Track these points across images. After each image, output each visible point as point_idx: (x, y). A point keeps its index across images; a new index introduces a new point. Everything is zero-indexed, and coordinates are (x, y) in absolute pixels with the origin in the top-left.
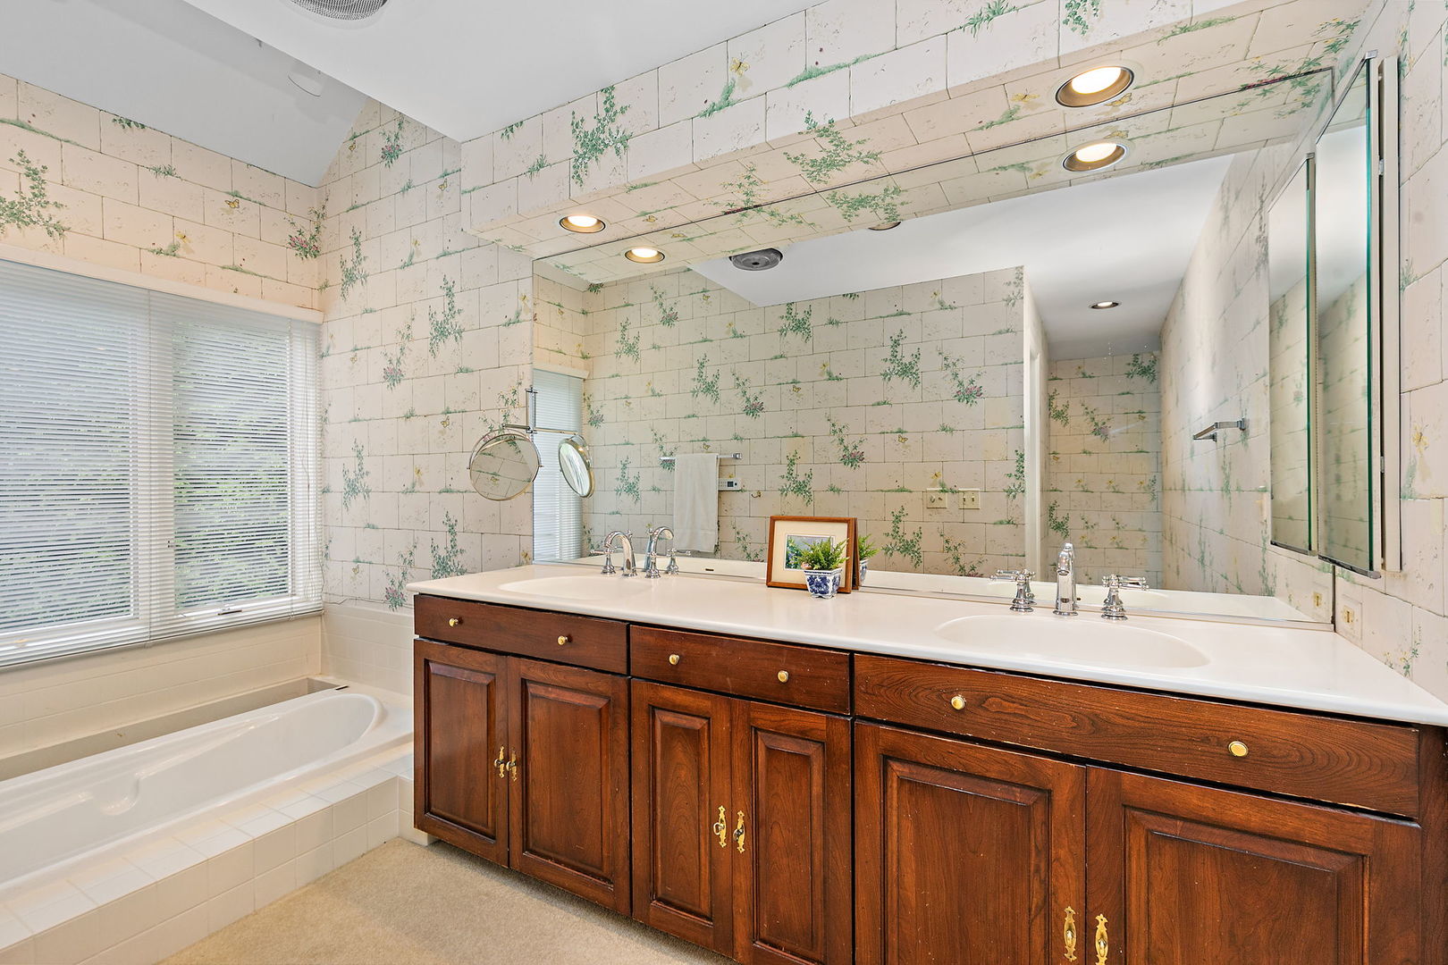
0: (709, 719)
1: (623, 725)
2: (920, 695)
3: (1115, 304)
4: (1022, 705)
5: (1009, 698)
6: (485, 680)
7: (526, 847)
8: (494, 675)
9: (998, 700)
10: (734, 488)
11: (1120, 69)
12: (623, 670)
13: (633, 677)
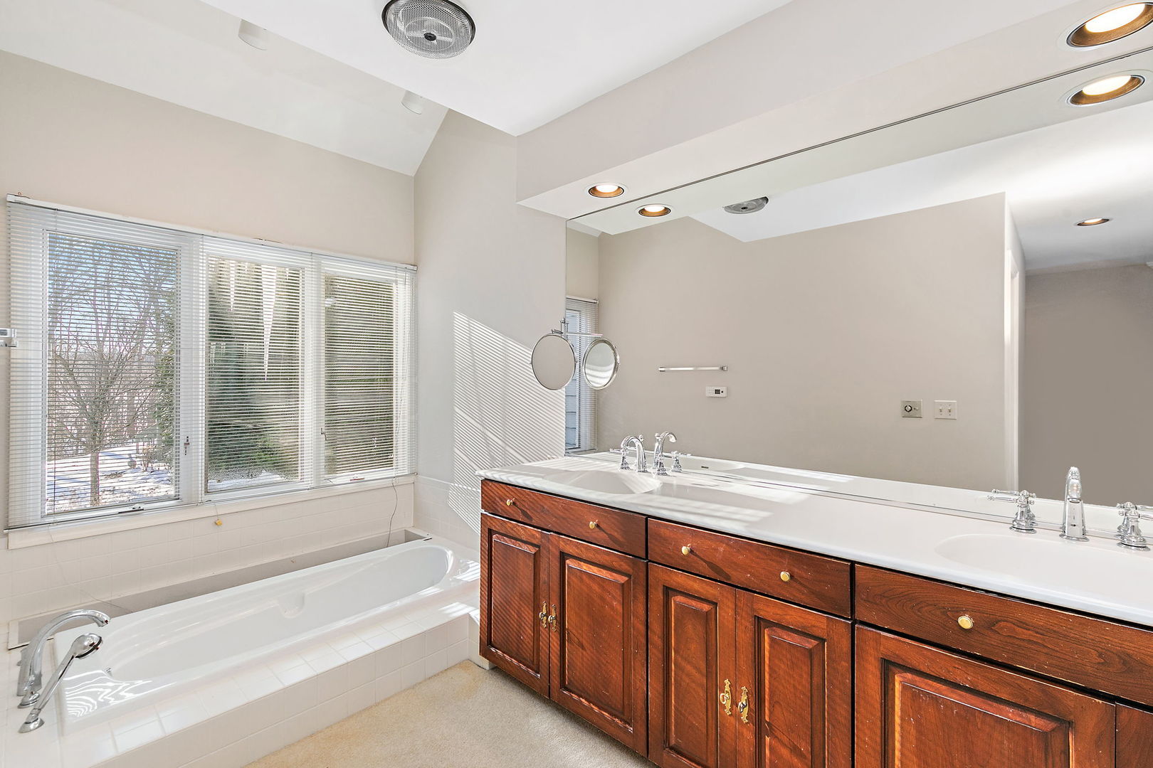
0: (716, 604)
1: (642, 598)
2: (924, 609)
3: (1105, 220)
4: (1037, 633)
5: (1023, 625)
6: (533, 550)
7: (563, 685)
8: (538, 546)
9: (1009, 625)
10: (721, 395)
11: (1144, 5)
12: (643, 554)
13: (650, 561)
